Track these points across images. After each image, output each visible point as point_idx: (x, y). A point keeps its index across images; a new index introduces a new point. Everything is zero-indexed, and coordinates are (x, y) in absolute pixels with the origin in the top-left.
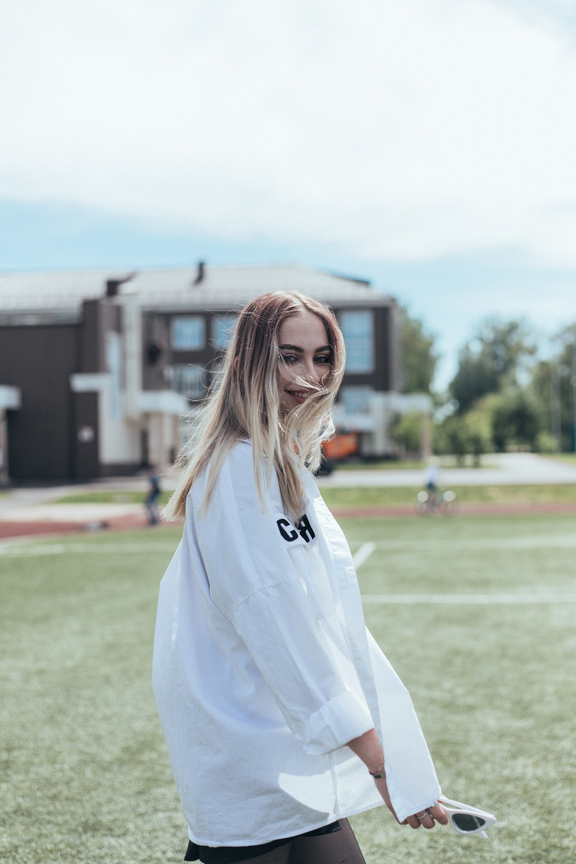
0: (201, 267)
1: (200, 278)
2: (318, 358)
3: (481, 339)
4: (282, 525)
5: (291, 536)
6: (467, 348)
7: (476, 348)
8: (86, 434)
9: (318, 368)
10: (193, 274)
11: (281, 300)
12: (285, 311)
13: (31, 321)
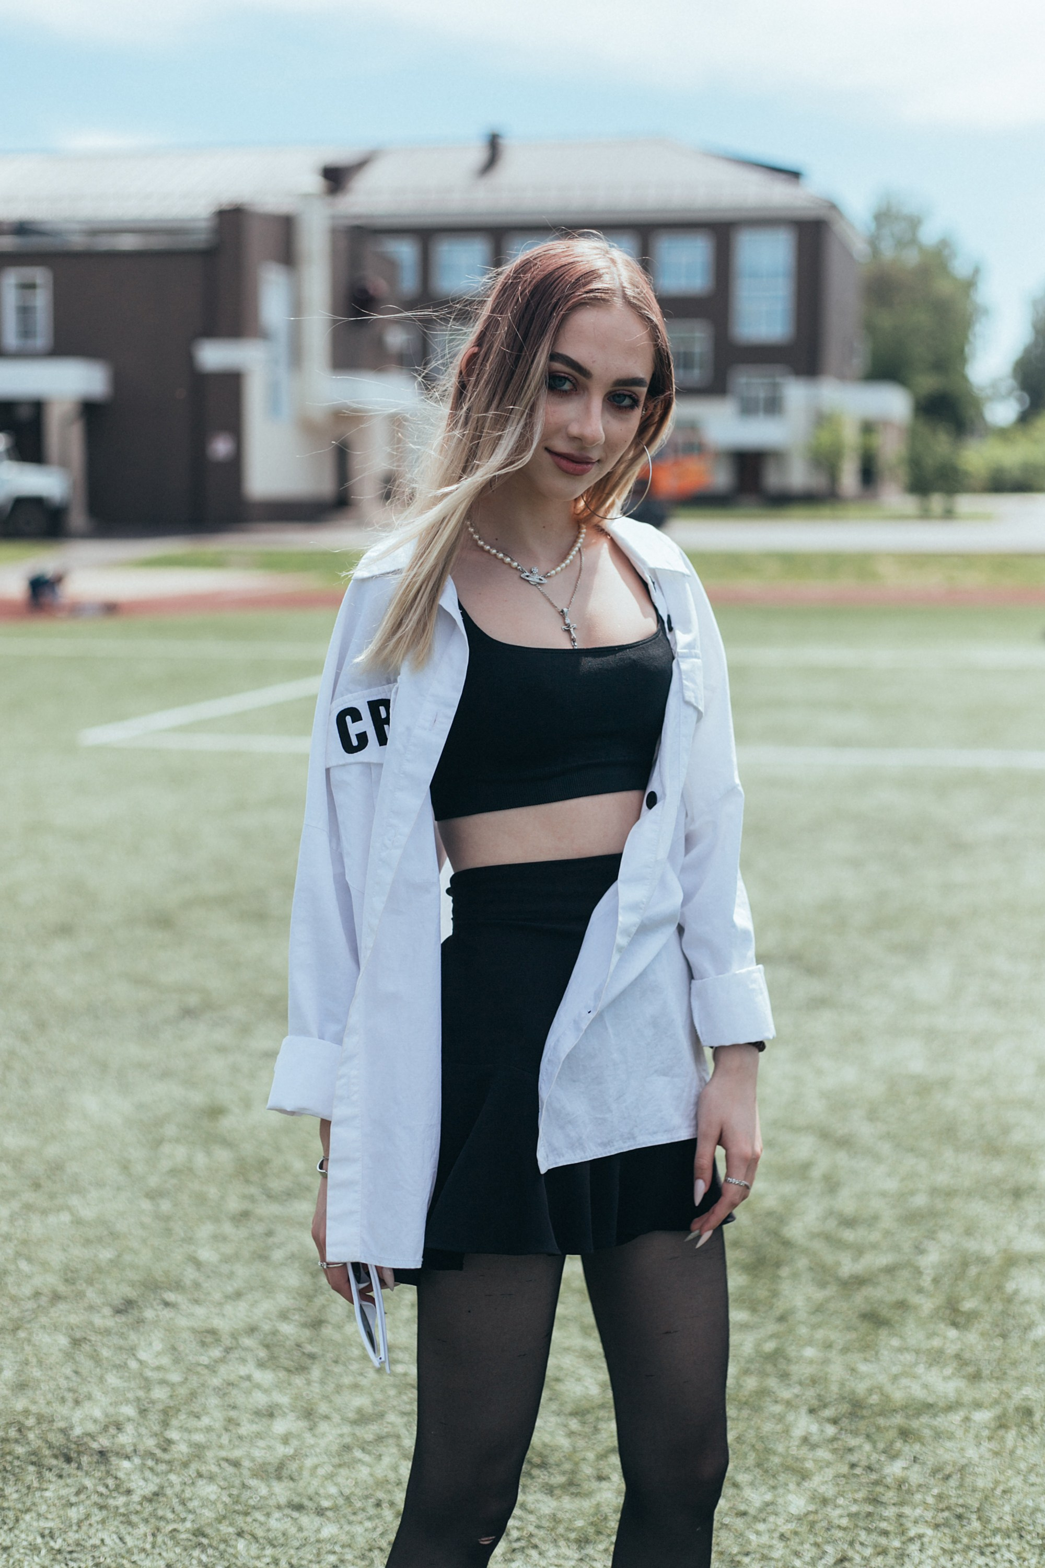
0: (494, 145)
1: (491, 163)
2: (619, 395)
4: (348, 719)
5: (355, 742)
8: (221, 447)
9: (608, 417)
10: (478, 155)
11: (583, 268)
12: (580, 293)
13: (127, 243)
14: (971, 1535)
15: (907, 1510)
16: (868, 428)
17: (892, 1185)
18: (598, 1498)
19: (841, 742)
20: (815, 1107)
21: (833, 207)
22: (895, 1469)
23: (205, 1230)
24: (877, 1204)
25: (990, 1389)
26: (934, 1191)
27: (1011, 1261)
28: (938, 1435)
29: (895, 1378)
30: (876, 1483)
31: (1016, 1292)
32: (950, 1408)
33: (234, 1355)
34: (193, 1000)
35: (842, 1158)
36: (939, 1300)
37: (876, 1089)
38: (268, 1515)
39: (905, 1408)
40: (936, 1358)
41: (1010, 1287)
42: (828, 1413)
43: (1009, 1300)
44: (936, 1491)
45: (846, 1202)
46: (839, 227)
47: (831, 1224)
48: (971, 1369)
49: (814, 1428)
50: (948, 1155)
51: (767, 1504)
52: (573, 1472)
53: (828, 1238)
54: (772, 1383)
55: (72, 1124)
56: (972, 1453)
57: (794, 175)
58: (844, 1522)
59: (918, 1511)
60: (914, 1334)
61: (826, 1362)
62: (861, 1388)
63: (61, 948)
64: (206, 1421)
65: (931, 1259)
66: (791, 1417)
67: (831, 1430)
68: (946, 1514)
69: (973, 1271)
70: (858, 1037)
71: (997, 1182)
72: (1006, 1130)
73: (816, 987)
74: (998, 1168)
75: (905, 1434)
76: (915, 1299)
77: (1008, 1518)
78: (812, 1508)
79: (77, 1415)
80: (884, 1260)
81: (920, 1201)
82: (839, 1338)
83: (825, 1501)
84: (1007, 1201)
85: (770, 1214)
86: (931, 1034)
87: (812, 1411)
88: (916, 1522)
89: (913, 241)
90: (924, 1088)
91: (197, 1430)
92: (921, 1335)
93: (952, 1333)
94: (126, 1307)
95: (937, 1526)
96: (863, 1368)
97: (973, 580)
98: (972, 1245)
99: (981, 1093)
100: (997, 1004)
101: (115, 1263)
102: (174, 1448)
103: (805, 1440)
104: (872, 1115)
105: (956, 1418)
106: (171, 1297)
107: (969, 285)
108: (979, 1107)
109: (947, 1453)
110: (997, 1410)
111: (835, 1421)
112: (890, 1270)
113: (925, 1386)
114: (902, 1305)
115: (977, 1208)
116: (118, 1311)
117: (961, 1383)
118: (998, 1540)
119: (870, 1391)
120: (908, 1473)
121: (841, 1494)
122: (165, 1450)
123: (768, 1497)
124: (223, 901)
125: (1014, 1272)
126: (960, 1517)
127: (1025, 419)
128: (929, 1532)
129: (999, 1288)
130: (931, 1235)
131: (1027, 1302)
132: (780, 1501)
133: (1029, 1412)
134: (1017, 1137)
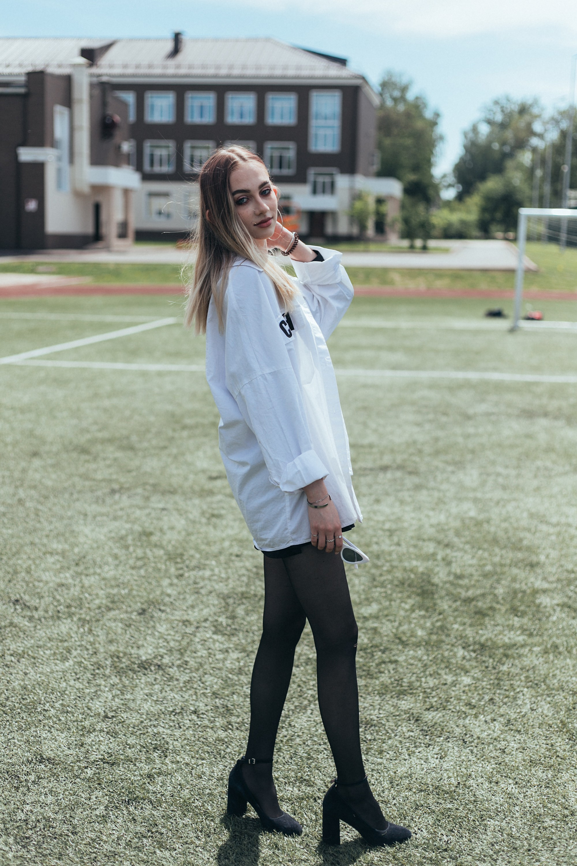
0: (177, 38)
1: (176, 51)
3: (489, 122)
6: (475, 129)
7: (484, 129)
8: (32, 205)
10: (169, 46)
14: (544, 691)
15: (514, 682)
16: (380, 201)
17: (474, 562)
18: (382, 679)
19: (395, 367)
20: (431, 532)
21: (363, 78)
22: (505, 668)
23: (166, 582)
24: (469, 570)
25: (536, 639)
26: (494, 565)
27: (535, 592)
28: (520, 656)
29: (496, 635)
30: (498, 673)
31: (540, 604)
32: (523, 646)
33: (201, 629)
34: (116, 486)
35: (448, 551)
36: (508, 606)
37: (457, 524)
38: (242, 687)
39: (503, 646)
40: (511, 628)
41: (538, 601)
42: (471, 648)
43: (539, 606)
44: (524, 675)
45: (456, 568)
46: (366, 89)
47: (451, 578)
48: (528, 632)
49: (466, 654)
50: (497, 550)
51: (454, 681)
52: (369, 671)
53: (452, 583)
54: (443, 637)
55: (82, 539)
56: (536, 662)
57: (342, 62)
58: (488, 687)
59: (519, 683)
60: (499, 619)
61: (464, 630)
62: (483, 640)
63: (37, 462)
64: (199, 654)
65: (500, 591)
66: (455, 650)
67: (473, 655)
68: (531, 683)
69: (520, 595)
70: (441, 501)
71: (523, 561)
72: (521, 540)
73: (416, 480)
74: (520, 555)
75: (507, 656)
76: (498, 606)
77: (557, 684)
78: (474, 682)
79: (141, 652)
80: (479, 592)
81: (489, 568)
82: (467, 621)
83: (478, 679)
84: (528, 568)
85: (423, 573)
86: (476, 500)
87: (464, 648)
88: (518, 686)
89: (403, 98)
90: (478, 524)
91: (198, 657)
92: (503, 620)
93: (516, 619)
94: (143, 612)
95: (528, 688)
96: (481, 632)
97: (440, 284)
98: (517, 586)
99: (504, 525)
100: (504, 488)
101: (129, 594)
102: (189, 664)
103: (464, 658)
104: (458, 534)
105: (527, 649)
106: (163, 608)
107: (434, 124)
108: (506, 531)
109: (526, 662)
110: (543, 647)
111: (474, 651)
112: (483, 595)
113: (509, 638)
114: (491, 608)
115: (515, 571)
116: (140, 614)
117: (525, 637)
118: (554, 692)
119: (487, 640)
120: (510, 669)
121: (484, 676)
122: (186, 665)
123: (454, 678)
124: (110, 441)
125: (538, 596)
126: (537, 684)
127: (460, 197)
128: (526, 690)
129: (534, 602)
130: (498, 581)
131: (545, 607)
132: (459, 679)
133: (557, 647)
134: (525, 543)
